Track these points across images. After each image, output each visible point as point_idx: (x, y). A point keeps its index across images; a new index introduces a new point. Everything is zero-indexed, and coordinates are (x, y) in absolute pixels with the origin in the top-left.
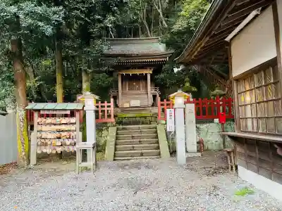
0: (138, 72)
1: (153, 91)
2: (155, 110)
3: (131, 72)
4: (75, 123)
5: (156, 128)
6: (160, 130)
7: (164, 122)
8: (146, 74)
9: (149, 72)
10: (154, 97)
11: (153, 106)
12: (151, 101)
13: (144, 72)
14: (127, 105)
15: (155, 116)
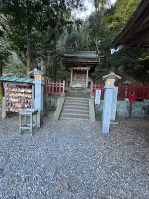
0: (82, 69)
1: (89, 80)
2: (89, 90)
3: (78, 69)
4: (31, 93)
5: (88, 100)
6: (91, 102)
7: (93, 98)
8: (86, 70)
9: (88, 69)
10: (89, 83)
11: (88, 88)
12: (87, 85)
13: (85, 69)
14: (74, 86)
15: (89, 94)
